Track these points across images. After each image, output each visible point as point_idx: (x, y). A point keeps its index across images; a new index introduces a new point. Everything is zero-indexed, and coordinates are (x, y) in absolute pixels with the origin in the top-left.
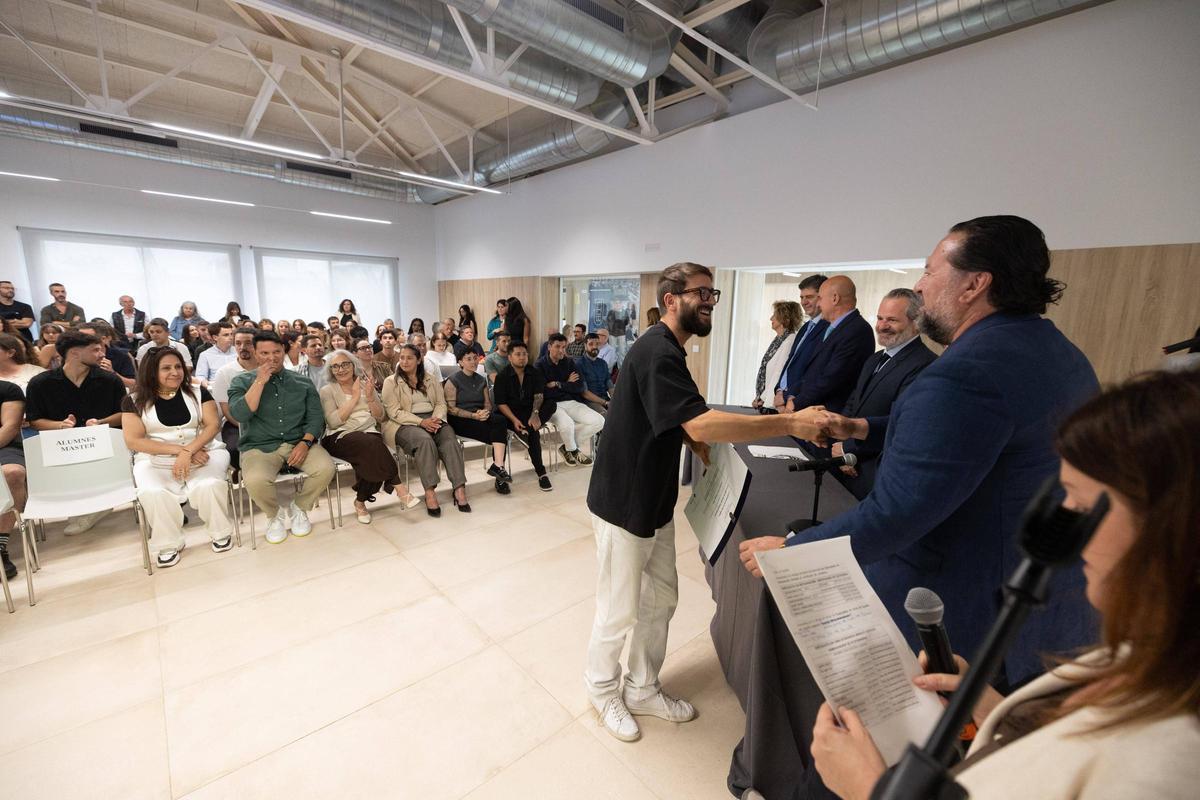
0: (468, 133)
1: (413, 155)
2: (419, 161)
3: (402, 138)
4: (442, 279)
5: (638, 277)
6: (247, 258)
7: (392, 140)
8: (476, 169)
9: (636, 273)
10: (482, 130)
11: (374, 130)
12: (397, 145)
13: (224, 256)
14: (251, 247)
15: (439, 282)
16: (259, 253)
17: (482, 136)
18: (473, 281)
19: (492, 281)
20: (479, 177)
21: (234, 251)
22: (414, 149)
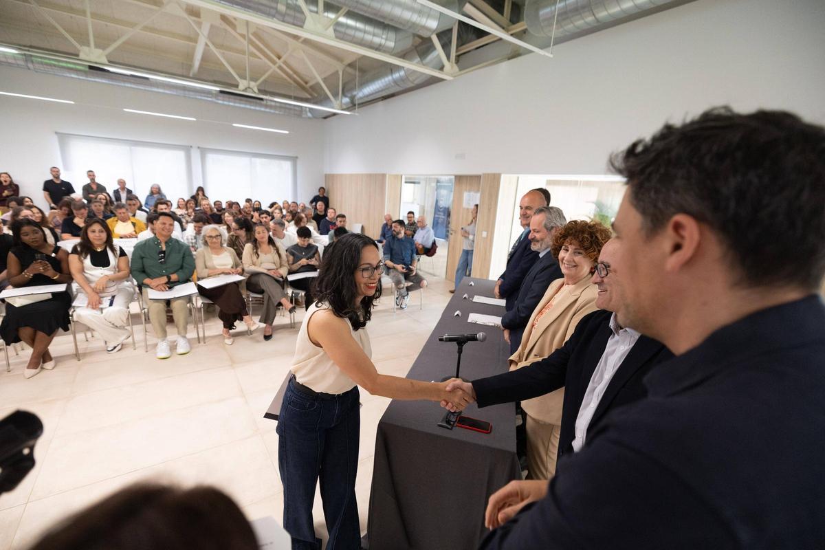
0: (340, 67)
1: (306, 83)
2: (311, 87)
3: (299, 71)
4: (328, 173)
5: (453, 177)
6: (196, 155)
7: (291, 72)
8: (344, 94)
9: (451, 175)
10: (350, 65)
11: (274, 63)
12: (295, 76)
13: (181, 155)
14: (199, 148)
15: (326, 175)
16: (204, 151)
17: (350, 70)
18: (346, 175)
19: (357, 176)
20: (346, 100)
21: (187, 149)
22: (307, 79)
